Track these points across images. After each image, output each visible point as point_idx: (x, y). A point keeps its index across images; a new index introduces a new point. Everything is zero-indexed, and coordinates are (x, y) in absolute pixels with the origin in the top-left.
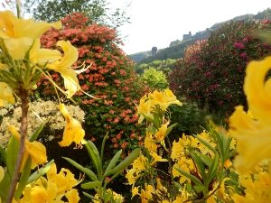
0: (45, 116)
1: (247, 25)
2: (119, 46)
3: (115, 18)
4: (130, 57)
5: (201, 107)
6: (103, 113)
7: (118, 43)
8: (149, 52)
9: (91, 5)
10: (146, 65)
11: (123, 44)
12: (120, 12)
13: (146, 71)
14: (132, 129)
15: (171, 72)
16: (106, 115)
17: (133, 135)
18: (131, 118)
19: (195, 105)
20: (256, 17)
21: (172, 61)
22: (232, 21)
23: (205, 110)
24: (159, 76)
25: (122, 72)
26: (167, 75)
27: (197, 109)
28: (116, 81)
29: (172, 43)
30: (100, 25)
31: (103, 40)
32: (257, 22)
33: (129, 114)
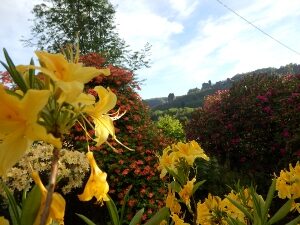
0: (45, 161)
1: (269, 78)
2: (136, 90)
3: (133, 61)
4: (146, 102)
5: (222, 163)
6: (111, 163)
7: (134, 86)
8: (165, 99)
9: (109, 47)
10: (161, 112)
11: (139, 89)
12: (139, 56)
13: (161, 118)
14: (142, 183)
15: (188, 121)
16: (114, 165)
17: (144, 191)
18: (142, 170)
19: (215, 160)
20: (278, 71)
21: (190, 110)
22: (254, 73)
23: (226, 166)
24: (175, 125)
25: (136, 117)
26: (183, 124)
27: (217, 165)
28: (129, 127)
29: (190, 91)
30: (116, 67)
31: (118, 83)
32: (280, 76)
33: (140, 165)
